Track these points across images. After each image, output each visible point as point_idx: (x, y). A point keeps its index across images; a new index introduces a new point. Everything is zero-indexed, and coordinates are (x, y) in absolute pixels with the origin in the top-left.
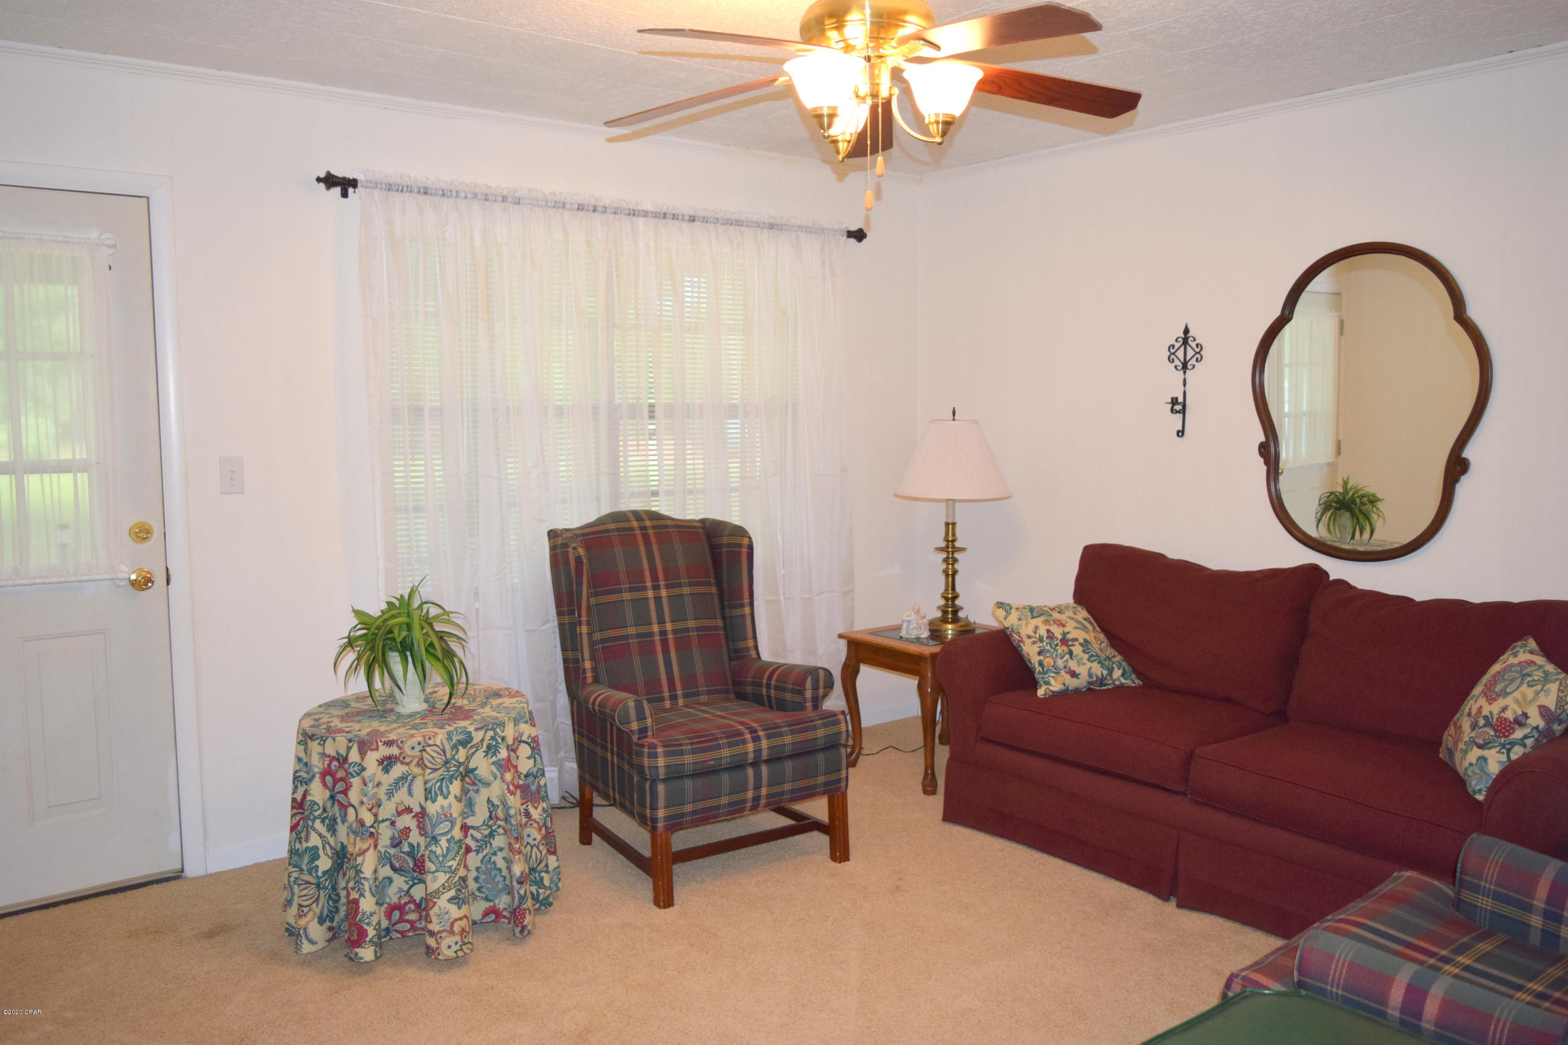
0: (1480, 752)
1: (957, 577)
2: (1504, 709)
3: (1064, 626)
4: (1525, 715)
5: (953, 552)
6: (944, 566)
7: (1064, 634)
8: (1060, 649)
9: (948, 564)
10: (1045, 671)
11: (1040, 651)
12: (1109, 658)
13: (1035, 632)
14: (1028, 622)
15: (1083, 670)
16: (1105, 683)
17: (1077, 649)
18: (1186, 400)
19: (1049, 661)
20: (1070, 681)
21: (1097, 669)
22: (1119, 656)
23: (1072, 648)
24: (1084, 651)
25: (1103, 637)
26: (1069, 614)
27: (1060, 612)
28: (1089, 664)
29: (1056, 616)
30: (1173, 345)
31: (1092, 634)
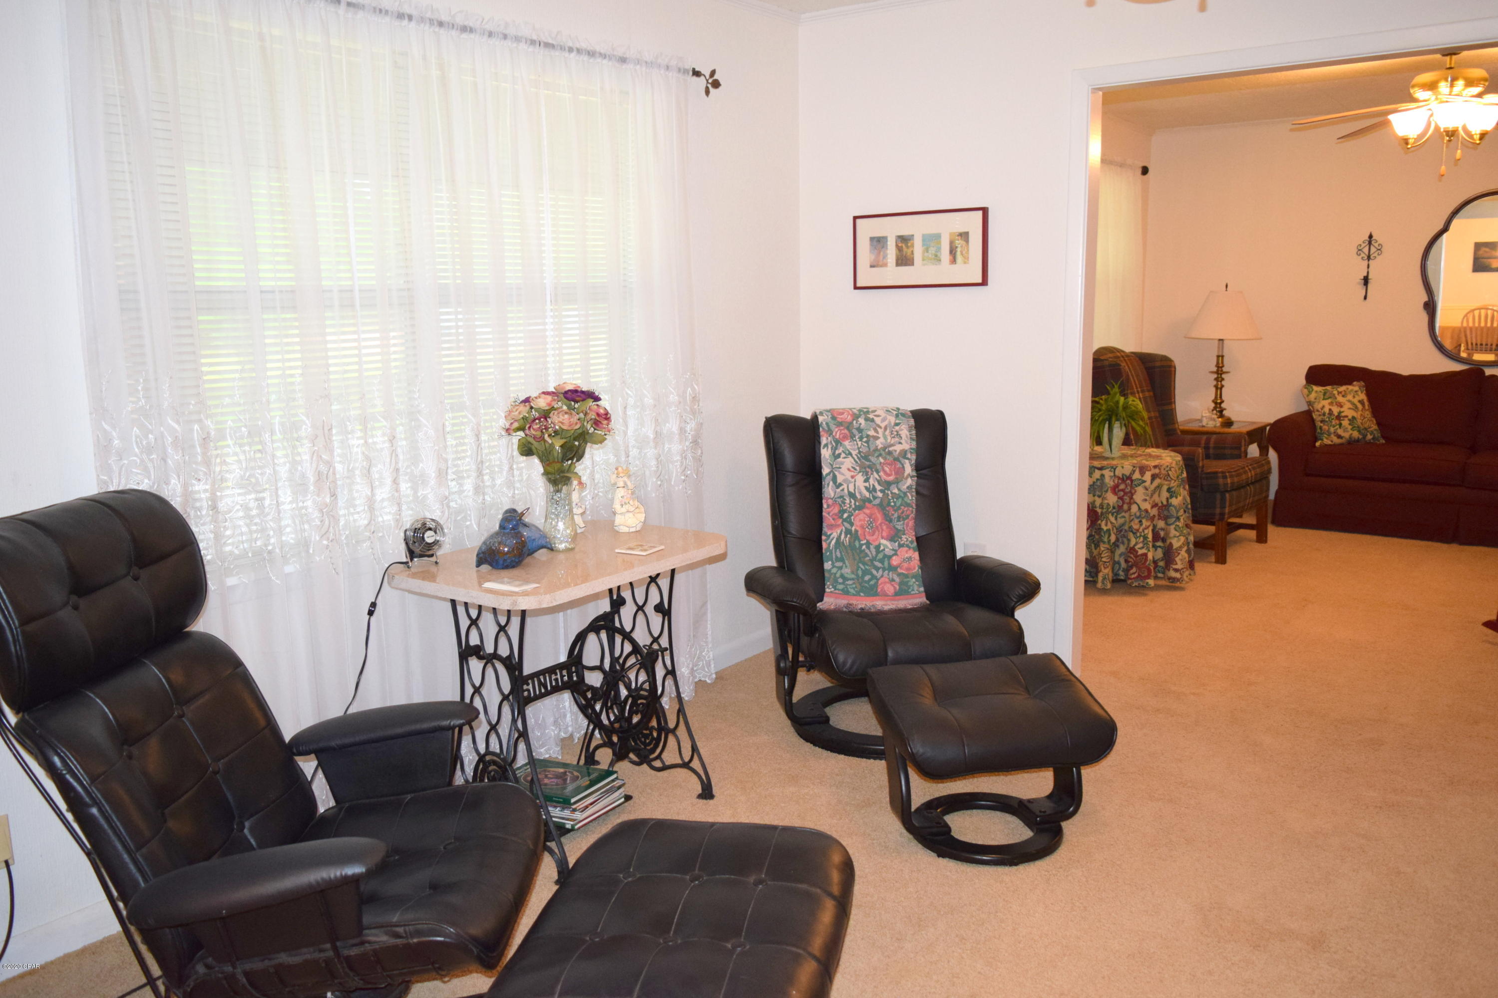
1: (1223, 389)
3: (1341, 407)
5: (1221, 374)
6: (1215, 383)
7: (1340, 412)
8: (1335, 422)
9: (1218, 381)
10: (1322, 434)
11: (1322, 421)
12: (1366, 429)
13: (1322, 409)
14: (1319, 402)
15: (1346, 435)
16: (1358, 441)
17: (1345, 423)
18: (1370, 277)
19: (1325, 427)
20: (1336, 441)
21: (1356, 434)
22: (1374, 427)
23: (1342, 422)
24: (1350, 424)
25: (1368, 414)
26: (1350, 397)
27: (1343, 396)
28: (1351, 432)
29: (1340, 399)
30: (1360, 245)
31: (1360, 413)
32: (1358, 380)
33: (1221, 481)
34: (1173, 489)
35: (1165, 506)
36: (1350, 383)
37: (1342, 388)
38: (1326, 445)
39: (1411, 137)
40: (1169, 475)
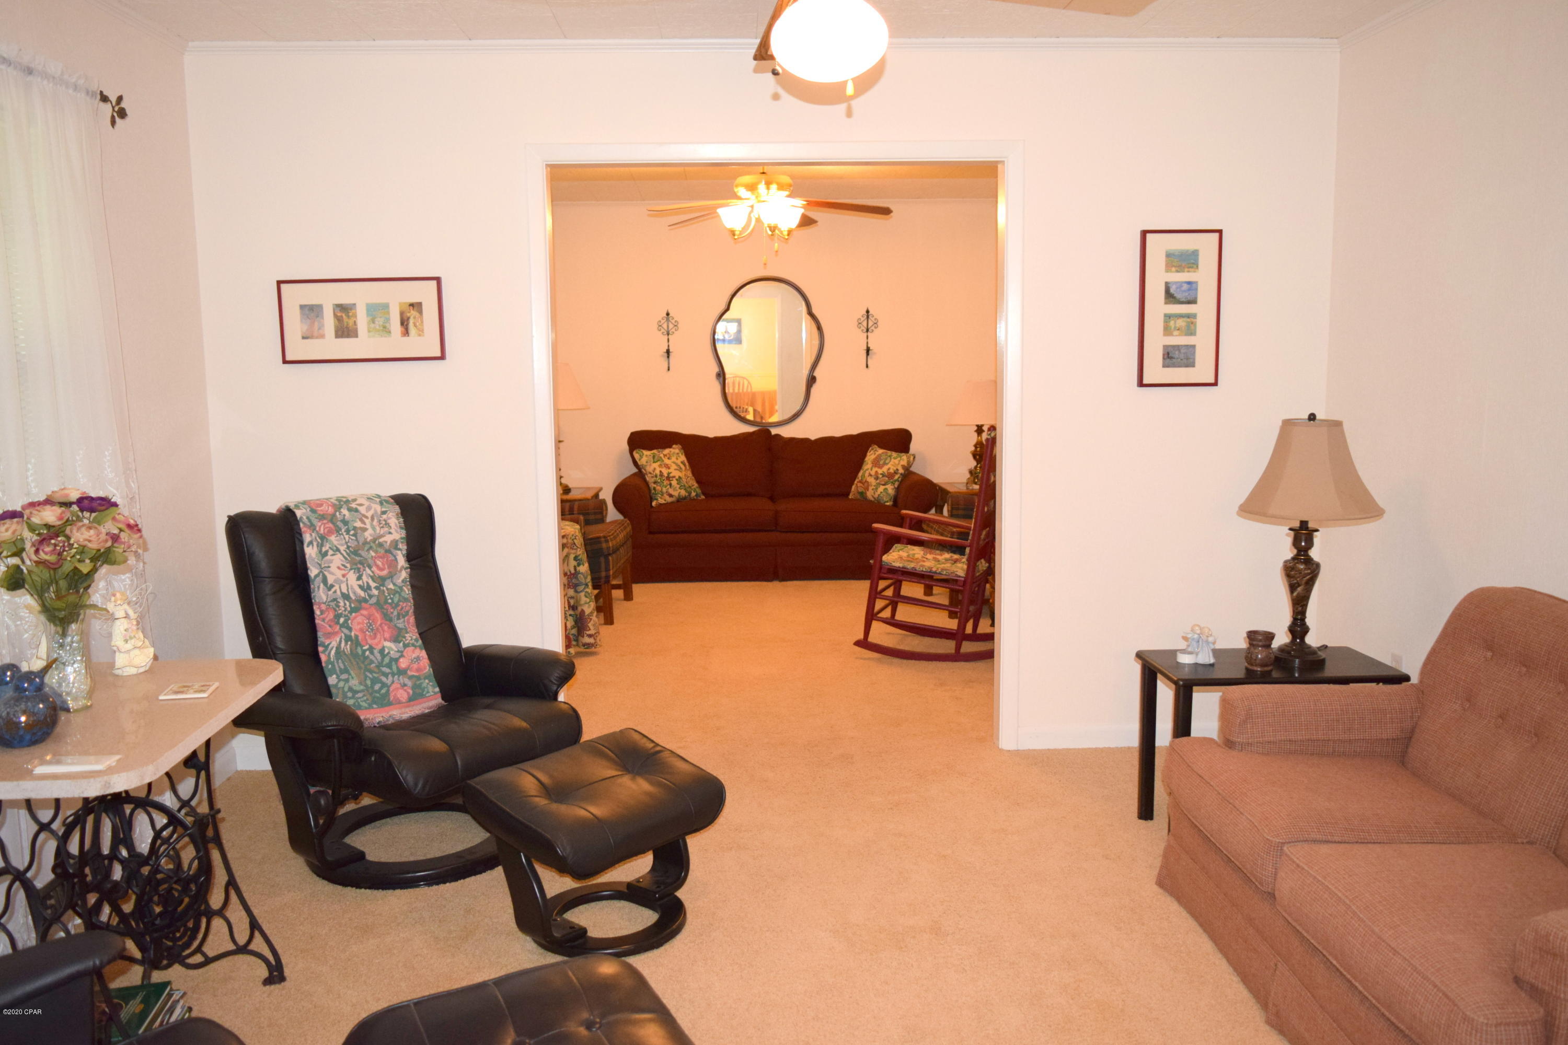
0: (884, 487)
2: (889, 469)
3: (669, 468)
4: (897, 470)
7: (669, 474)
8: (666, 482)
10: (656, 494)
11: (655, 483)
12: (690, 487)
13: (654, 472)
14: (650, 465)
15: (676, 494)
16: (685, 498)
17: (674, 482)
18: (671, 351)
19: (658, 488)
20: (669, 500)
21: (683, 493)
22: (696, 485)
23: (672, 482)
24: (678, 484)
25: (689, 473)
26: (674, 459)
27: (669, 458)
28: (680, 490)
29: (666, 461)
30: (660, 321)
31: (684, 473)
32: (676, 444)
33: (604, 545)
34: (580, 557)
35: (573, 574)
36: (670, 447)
37: (667, 451)
38: (661, 504)
39: (737, 229)
40: (575, 544)
